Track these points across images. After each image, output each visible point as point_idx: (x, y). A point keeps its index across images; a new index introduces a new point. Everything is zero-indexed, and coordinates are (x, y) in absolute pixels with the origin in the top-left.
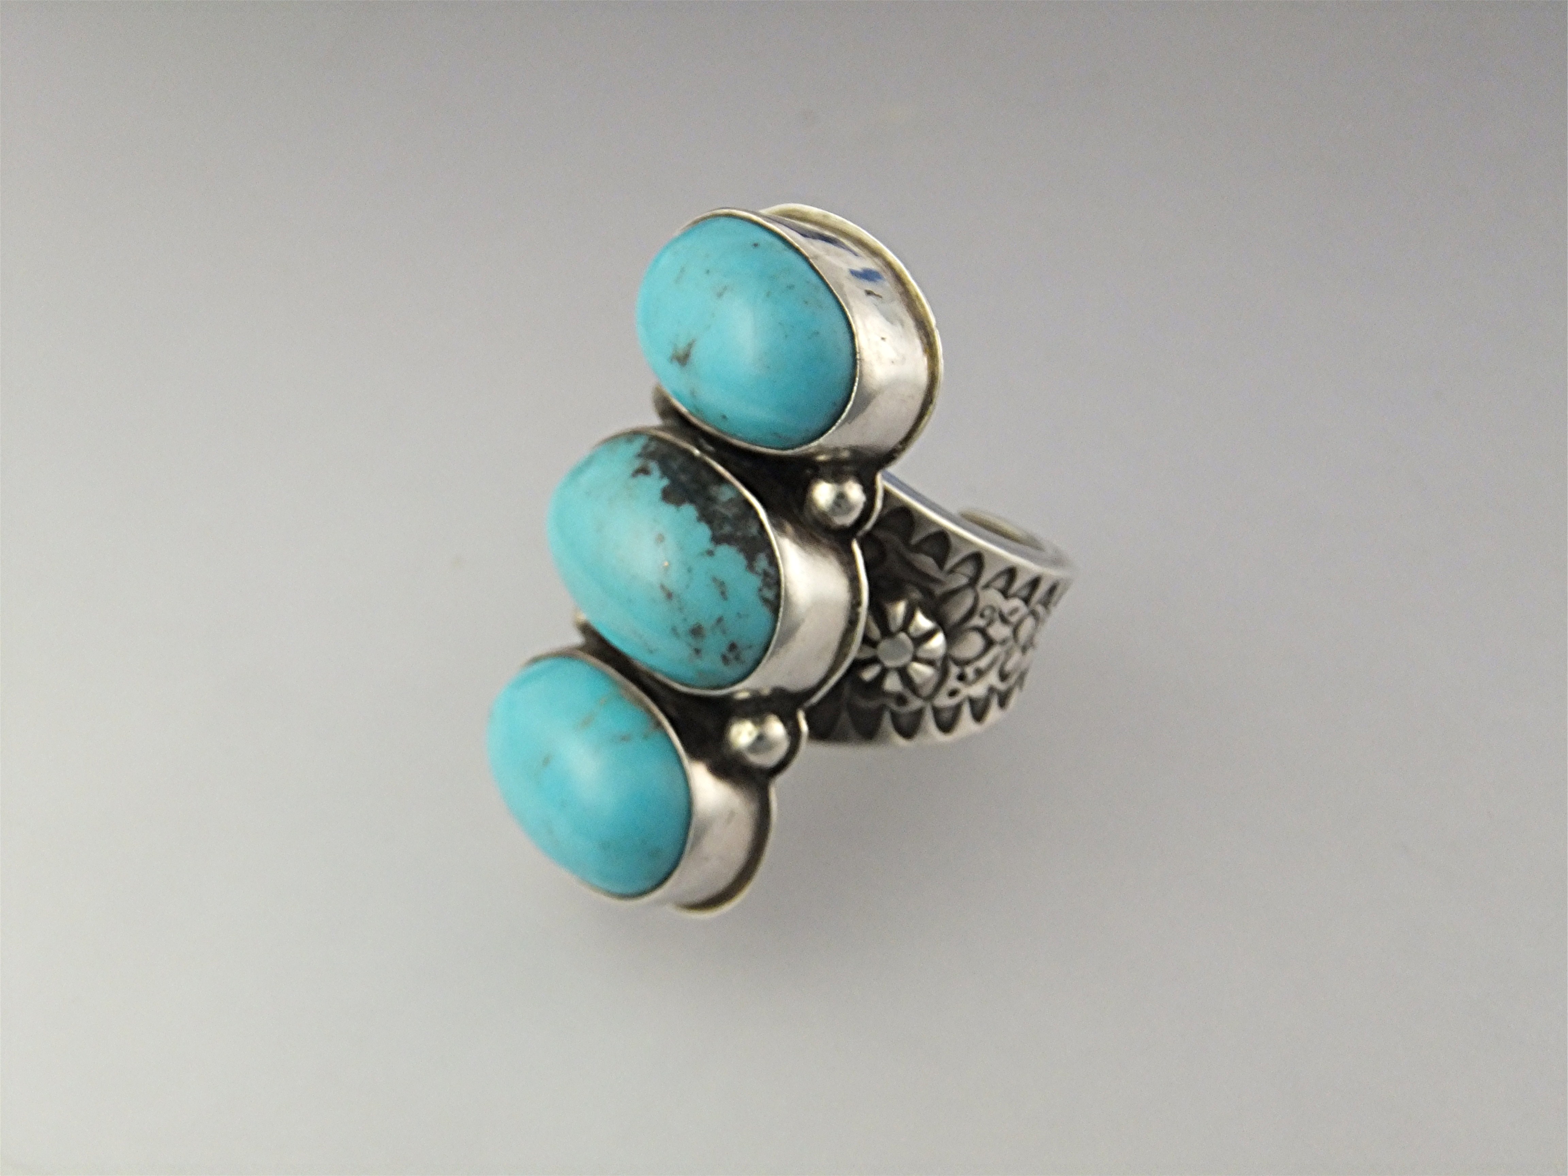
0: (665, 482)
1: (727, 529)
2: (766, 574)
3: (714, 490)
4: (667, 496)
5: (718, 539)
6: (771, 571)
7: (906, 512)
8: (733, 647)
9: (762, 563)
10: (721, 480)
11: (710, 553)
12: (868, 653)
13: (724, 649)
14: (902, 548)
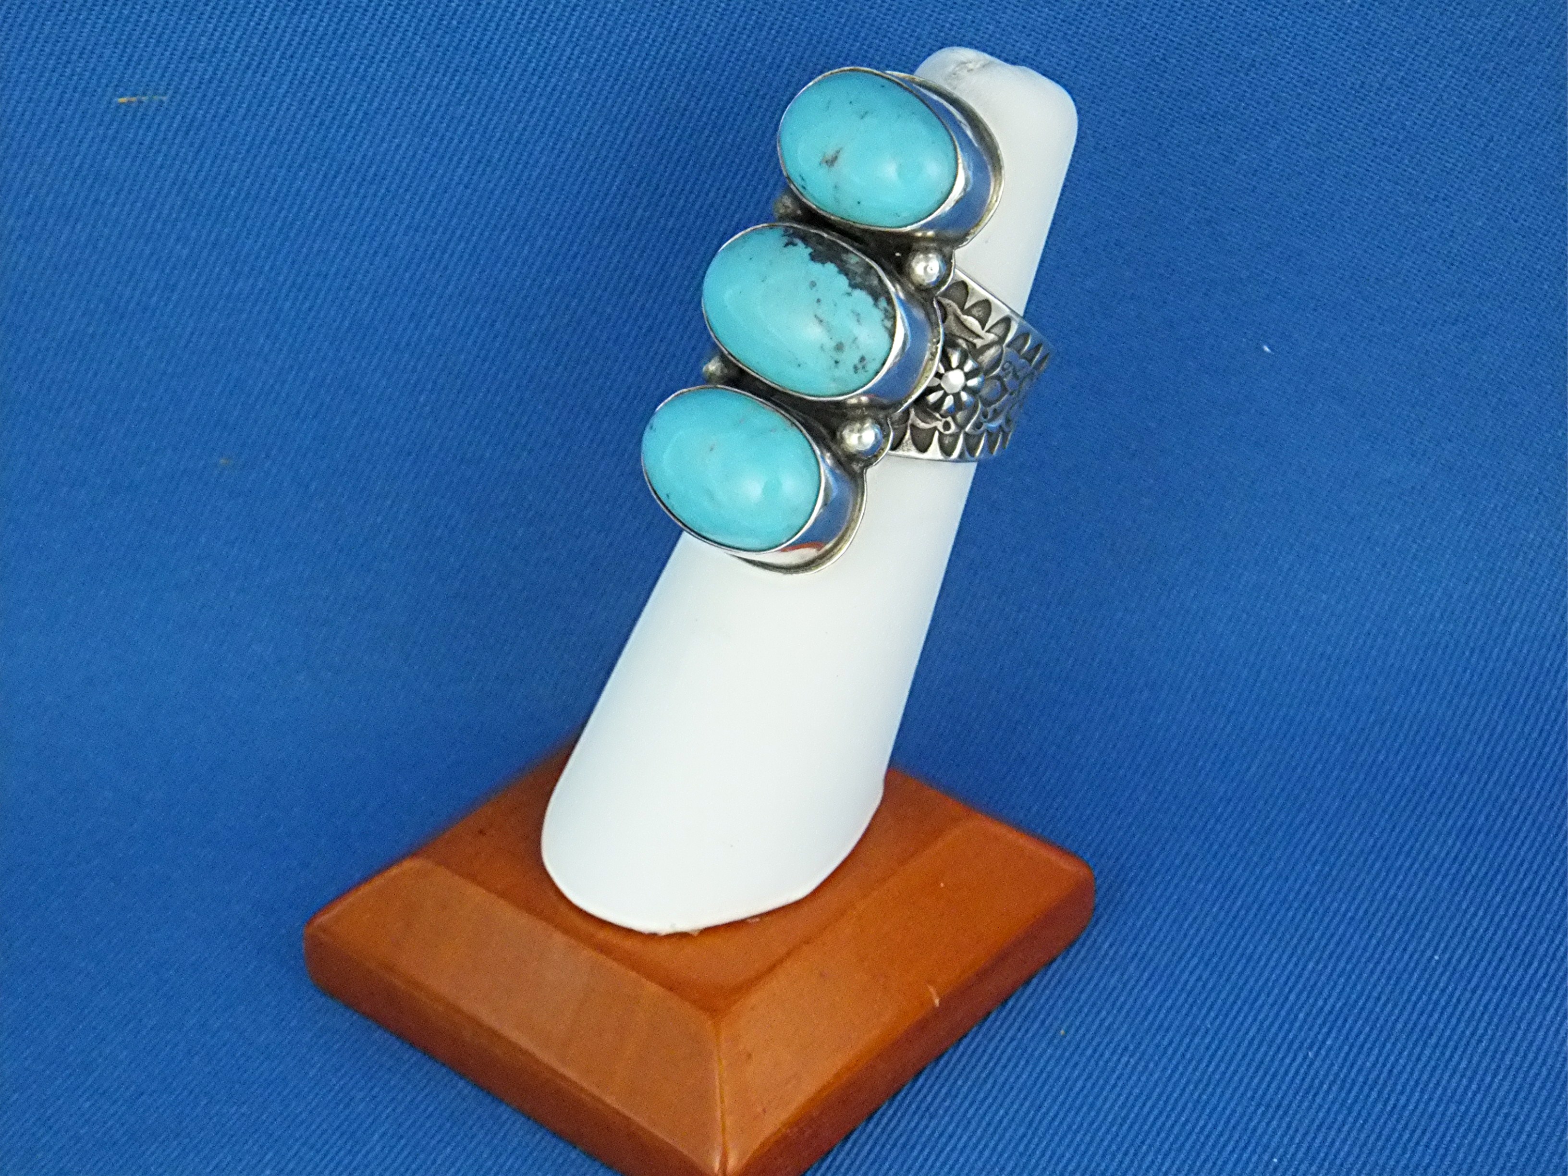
0: (810, 250)
1: (859, 280)
2: (886, 311)
3: (844, 257)
4: (814, 257)
5: (854, 286)
6: (889, 308)
7: (964, 285)
8: (862, 359)
9: (883, 303)
10: (847, 251)
11: (849, 294)
12: (937, 381)
13: (856, 361)
14: (959, 312)
